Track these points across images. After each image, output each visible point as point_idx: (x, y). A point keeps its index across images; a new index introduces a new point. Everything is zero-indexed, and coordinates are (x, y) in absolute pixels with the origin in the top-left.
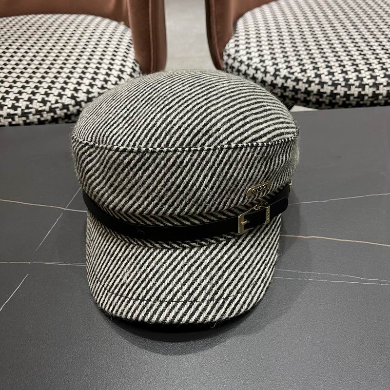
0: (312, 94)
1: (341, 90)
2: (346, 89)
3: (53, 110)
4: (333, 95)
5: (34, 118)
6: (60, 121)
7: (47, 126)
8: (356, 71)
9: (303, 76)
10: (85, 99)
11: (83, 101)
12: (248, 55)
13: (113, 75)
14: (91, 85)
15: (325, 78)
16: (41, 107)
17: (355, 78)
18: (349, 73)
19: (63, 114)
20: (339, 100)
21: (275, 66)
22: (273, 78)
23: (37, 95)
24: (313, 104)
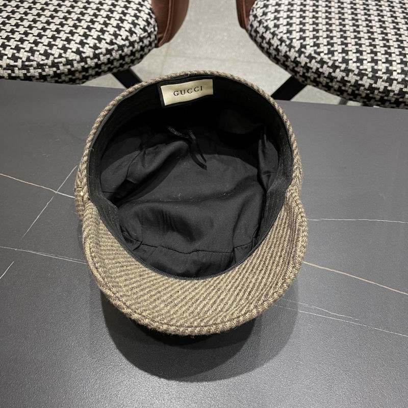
0: (335, 80)
1: (366, 82)
2: (372, 82)
3: (56, 65)
4: (357, 85)
5: (35, 72)
7: (50, 86)
8: (387, 61)
9: (330, 58)
10: (92, 56)
11: (89, 57)
12: (276, 21)
13: (124, 28)
14: (99, 39)
15: (352, 66)
16: (43, 60)
17: (384, 70)
18: (379, 62)
19: (66, 70)
20: (363, 92)
21: (302, 41)
22: (297, 55)
23: (40, 45)
24: (335, 90)
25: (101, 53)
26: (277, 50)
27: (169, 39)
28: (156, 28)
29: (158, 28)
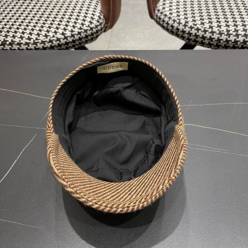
0: (206, 38)
1: (224, 37)
2: (227, 37)
3: (51, 41)
4: (219, 40)
5: (40, 46)
6: (55, 48)
7: (48, 51)
8: (235, 25)
9: (202, 27)
10: (70, 35)
11: (69, 36)
12: (170, 11)
13: (87, 20)
14: (74, 27)
15: (215, 29)
16: (44, 39)
17: (233, 30)
18: (230, 26)
19: (57, 44)
20: (222, 43)
21: (186, 20)
22: (183, 27)
23: (42, 31)
24: (207, 45)
25: (75, 34)
26: (172, 26)
27: (111, 27)
28: (104, 21)
29: (105, 21)
